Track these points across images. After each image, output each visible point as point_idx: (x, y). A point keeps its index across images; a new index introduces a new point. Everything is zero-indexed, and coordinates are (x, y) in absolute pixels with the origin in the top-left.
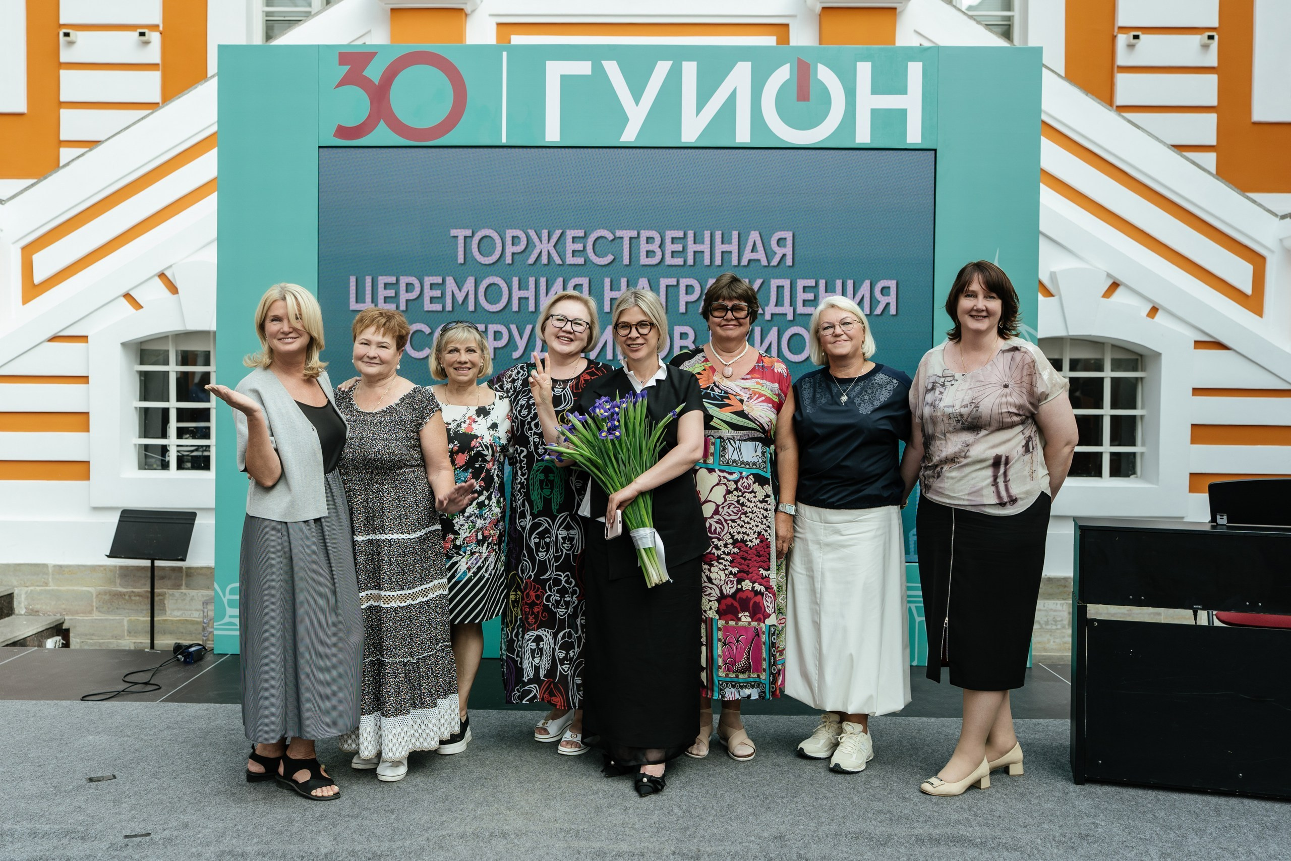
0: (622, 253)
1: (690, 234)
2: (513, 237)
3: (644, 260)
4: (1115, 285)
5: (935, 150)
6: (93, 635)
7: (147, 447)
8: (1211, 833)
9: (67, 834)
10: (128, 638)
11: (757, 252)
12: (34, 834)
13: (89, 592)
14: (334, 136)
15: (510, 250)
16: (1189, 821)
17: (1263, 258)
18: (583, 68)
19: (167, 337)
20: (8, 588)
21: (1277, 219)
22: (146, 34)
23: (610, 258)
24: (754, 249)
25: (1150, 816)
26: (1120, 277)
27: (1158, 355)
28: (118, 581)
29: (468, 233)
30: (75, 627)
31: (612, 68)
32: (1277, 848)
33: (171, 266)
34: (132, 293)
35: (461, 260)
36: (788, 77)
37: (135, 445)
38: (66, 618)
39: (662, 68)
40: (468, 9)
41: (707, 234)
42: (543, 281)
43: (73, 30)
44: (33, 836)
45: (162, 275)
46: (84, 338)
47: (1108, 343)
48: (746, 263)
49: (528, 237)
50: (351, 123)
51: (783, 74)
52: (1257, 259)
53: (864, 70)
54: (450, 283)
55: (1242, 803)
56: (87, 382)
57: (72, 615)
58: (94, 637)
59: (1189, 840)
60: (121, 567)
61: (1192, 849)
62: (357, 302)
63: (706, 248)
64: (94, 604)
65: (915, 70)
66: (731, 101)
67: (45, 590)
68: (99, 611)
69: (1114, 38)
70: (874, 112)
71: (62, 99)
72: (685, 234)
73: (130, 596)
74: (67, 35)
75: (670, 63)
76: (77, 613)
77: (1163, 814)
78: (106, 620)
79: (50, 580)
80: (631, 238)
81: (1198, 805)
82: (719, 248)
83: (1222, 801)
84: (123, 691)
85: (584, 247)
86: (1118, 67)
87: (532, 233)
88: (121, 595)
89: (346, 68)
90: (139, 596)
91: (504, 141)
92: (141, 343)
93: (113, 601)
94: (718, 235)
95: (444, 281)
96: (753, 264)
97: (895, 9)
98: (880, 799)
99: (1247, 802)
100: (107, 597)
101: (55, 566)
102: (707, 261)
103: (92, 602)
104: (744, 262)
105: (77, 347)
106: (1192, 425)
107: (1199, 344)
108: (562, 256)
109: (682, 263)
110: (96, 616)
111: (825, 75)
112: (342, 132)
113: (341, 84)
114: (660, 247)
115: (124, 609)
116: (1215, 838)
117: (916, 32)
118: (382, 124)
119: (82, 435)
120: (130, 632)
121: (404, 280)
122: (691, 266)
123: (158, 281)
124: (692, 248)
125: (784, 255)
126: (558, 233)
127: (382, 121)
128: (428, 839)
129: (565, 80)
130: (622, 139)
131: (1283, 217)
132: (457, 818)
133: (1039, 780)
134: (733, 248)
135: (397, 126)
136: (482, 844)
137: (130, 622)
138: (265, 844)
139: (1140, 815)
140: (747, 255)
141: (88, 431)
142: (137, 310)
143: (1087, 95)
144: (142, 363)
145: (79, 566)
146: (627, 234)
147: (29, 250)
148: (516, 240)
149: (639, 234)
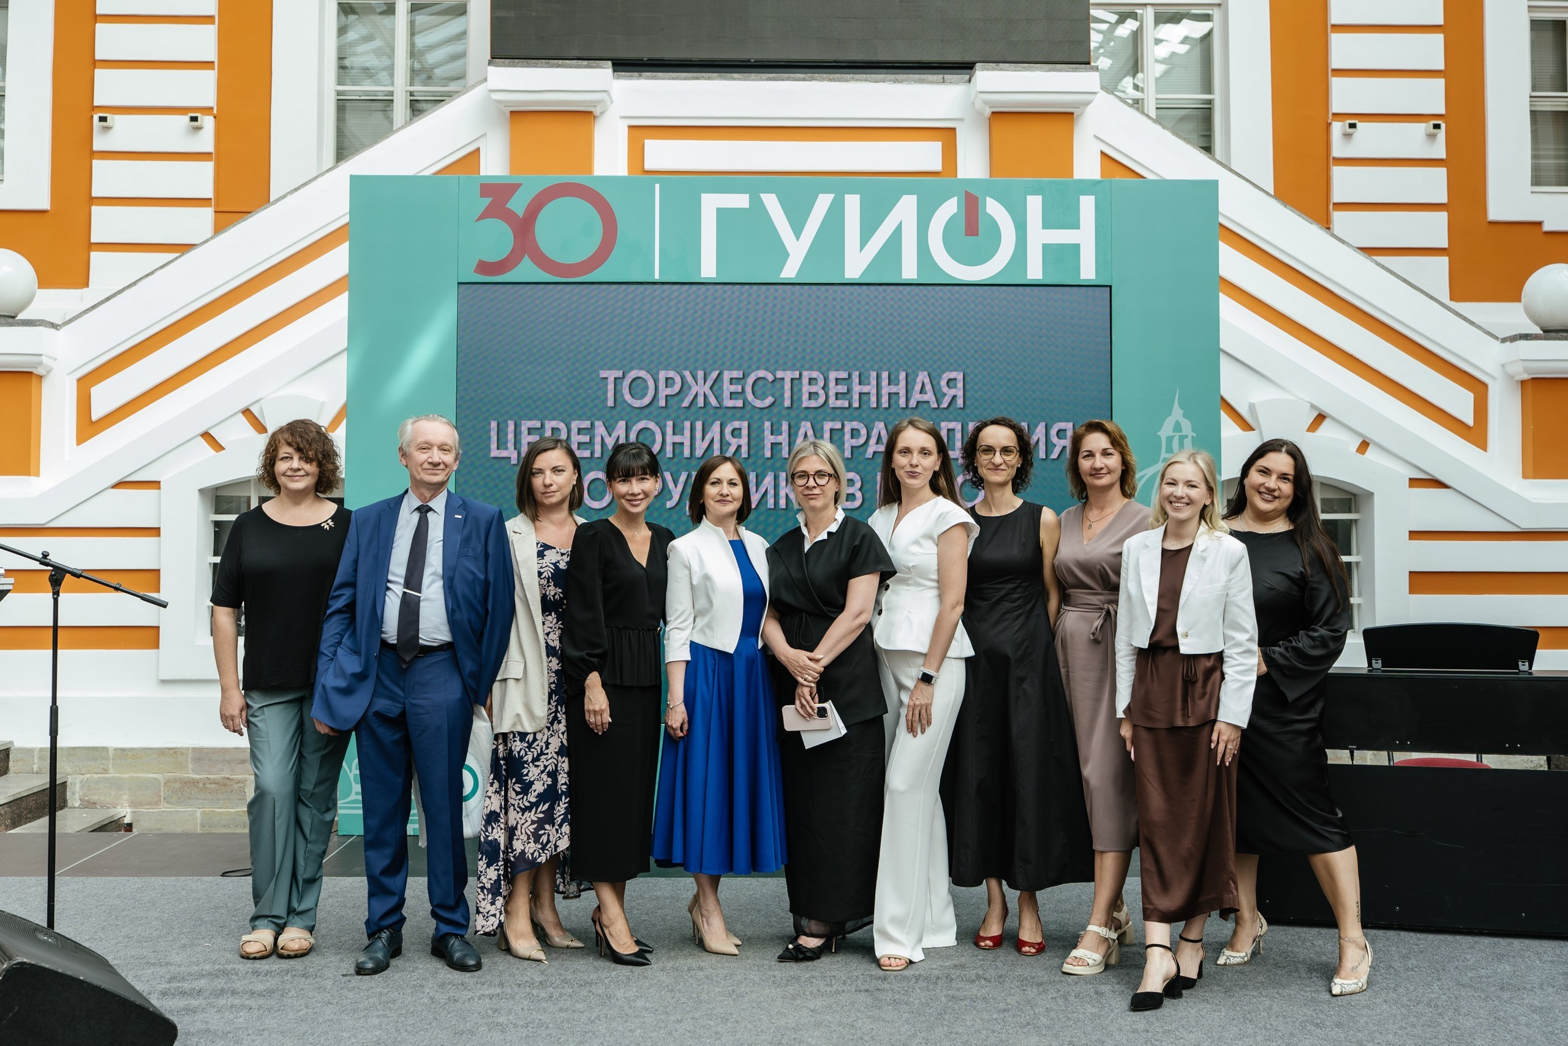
0: (782, 395)
1: (856, 375)
2: (667, 379)
3: (806, 403)
4: (1321, 417)
5: (1110, 287)
6: (160, 830)
11: (926, 393)
13: (155, 779)
14: (475, 271)
15: (664, 391)
17: (1485, 386)
18: (740, 201)
19: (248, 482)
21: (1498, 343)
22: (199, 119)
23: (769, 401)
24: (922, 390)
26: (1326, 409)
27: (1371, 494)
28: (191, 766)
29: (619, 374)
30: (138, 821)
31: (771, 201)
33: (258, 401)
34: (211, 432)
35: (610, 403)
36: (956, 211)
38: (125, 812)
39: (823, 202)
40: (597, 111)
41: (873, 375)
42: (699, 425)
43: (111, 113)
45: (247, 412)
46: (155, 484)
48: (914, 406)
49: (683, 378)
50: (493, 257)
51: (950, 208)
52: (1478, 387)
53: (1035, 205)
54: (600, 429)
56: (159, 535)
57: (133, 809)
60: (195, 750)
62: (498, 448)
63: (871, 389)
64: (162, 794)
65: (1087, 205)
66: (897, 233)
67: (104, 779)
68: (168, 803)
69: (1329, 125)
70: (1046, 247)
71: (94, 194)
72: (850, 375)
73: (204, 784)
74: (103, 119)
75: (832, 196)
76: (141, 804)
78: (176, 811)
79: (110, 766)
80: (792, 380)
82: (886, 389)
85: (743, 388)
86: (1334, 159)
87: (687, 374)
88: (193, 783)
89: (488, 201)
90: (215, 783)
91: (657, 277)
92: (217, 489)
93: (183, 790)
94: (885, 375)
95: (592, 424)
96: (921, 406)
97: (1072, 114)
100: (177, 785)
101: (116, 749)
102: (873, 404)
103: (160, 791)
104: (913, 403)
105: (149, 493)
106: (1410, 572)
107: (1414, 482)
108: (719, 399)
109: (847, 405)
110: (163, 808)
111: (994, 209)
112: (483, 267)
113: (482, 217)
114: (823, 388)
115: (196, 799)
117: (1095, 137)
118: (526, 259)
120: (203, 826)
121: (549, 425)
122: (856, 409)
123: (242, 418)
124: (857, 389)
125: (954, 397)
126: (715, 374)
127: (526, 256)
129: (720, 211)
130: (782, 276)
131: (1504, 340)
134: (901, 389)
135: (542, 261)
137: (204, 813)
140: (916, 397)
141: (158, 590)
142: (217, 451)
144: (216, 512)
145: (144, 749)
146: (788, 375)
147: (86, 382)
148: (670, 381)
149: (800, 375)
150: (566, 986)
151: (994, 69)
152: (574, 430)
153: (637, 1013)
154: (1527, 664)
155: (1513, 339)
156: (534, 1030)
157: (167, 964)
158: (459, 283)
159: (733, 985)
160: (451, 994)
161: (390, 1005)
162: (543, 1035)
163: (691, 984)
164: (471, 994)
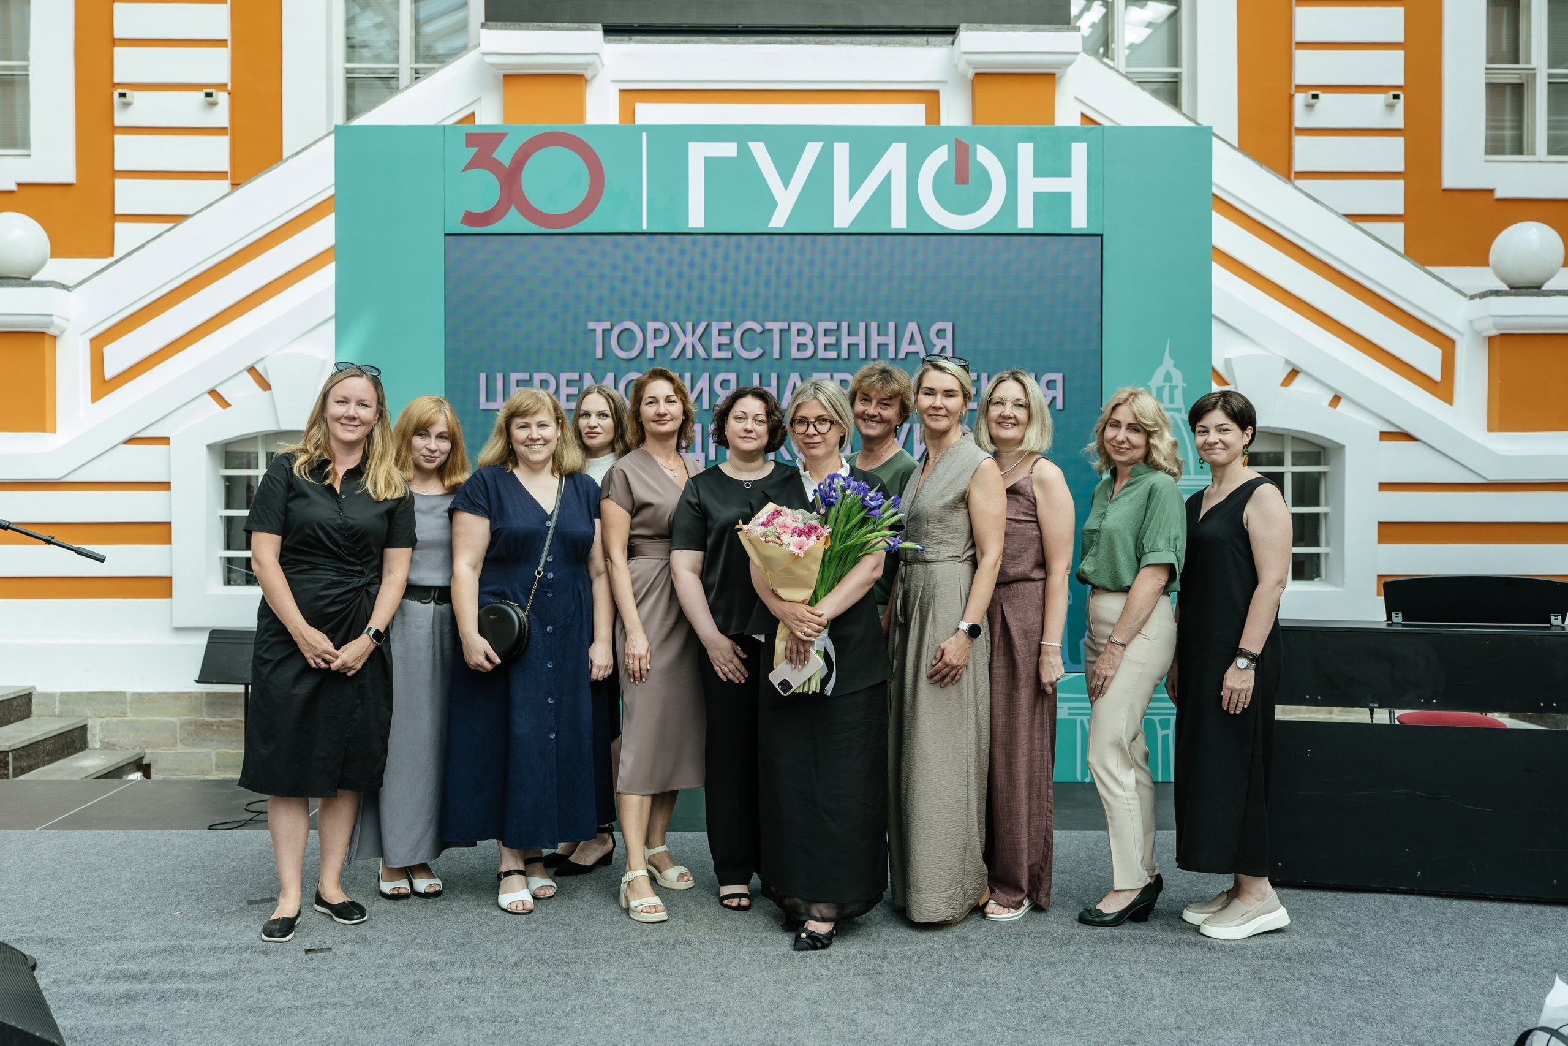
0: (771, 347)
1: (844, 326)
2: (655, 331)
3: (795, 353)
4: (1294, 373)
5: (1102, 236)
6: (177, 770)
7: (229, 560)
8: (1388, 927)
9: (247, 948)
10: (216, 773)
11: (915, 344)
12: (214, 949)
13: (172, 722)
14: (462, 222)
15: (652, 343)
16: (1367, 918)
17: (1452, 342)
18: (728, 150)
19: (256, 437)
20: (80, 719)
21: (1466, 300)
22: (214, 95)
23: (757, 352)
24: (912, 341)
25: (1329, 913)
26: (1300, 364)
28: (205, 710)
29: (607, 325)
30: (156, 762)
31: (759, 150)
32: (1451, 937)
33: (262, 359)
34: (219, 390)
35: (599, 354)
36: (946, 159)
37: (221, 558)
38: (146, 751)
39: (812, 150)
40: (588, 74)
41: (862, 325)
43: (129, 89)
44: (213, 951)
45: (252, 370)
46: (165, 440)
47: (1288, 435)
48: (903, 357)
49: (671, 330)
50: (480, 208)
51: (941, 156)
52: (1446, 343)
53: (1026, 152)
55: (1420, 901)
56: (169, 489)
57: (153, 748)
58: (178, 773)
59: (1366, 933)
60: (208, 694)
61: (1368, 940)
62: (487, 400)
63: (860, 340)
64: (178, 736)
65: (1079, 152)
66: (887, 182)
67: (123, 721)
68: (184, 744)
69: (1291, 96)
70: (1037, 196)
71: (117, 167)
72: (839, 326)
73: (218, 727)
74: (123, 95)
75: (820, 145)
76: (159, 746)
77: (1341, 911)
78: (192, 753)
79: (128, 709)
80: (781, 331)
81: (1377, 903)
82: (875, 340)
83: (1400, 898)
84: (251, 820)
85: (732, 340)
86: (1297, 129)
87: (676, 326)
88: (209, 725)
89: (475, 150)
90: (228, 726)
91: (644, 227)
92: (226, 444)
93: (198, 732)
94: (874, 326)
95: (581, 377)
96: (910, 357)
97: (1053, 75)
98: (1060, 905)
99: (1425, 899)
100: (192, 728)
101: (133, 694)
102: (862, 355)
103: (176, 733)
104: (902, 355)
105: (157, 450)
106: (1380, 523)
107: (1385, 435)
108: (707, 351)
109: (836, 357)
110: (180, 749)
111: (984, 156)
112: (470, 218)
113: (469, 167)
114: (812, 339)
115: (212, 741)
116: (1392, 932)
117: (1076, 98)
118: (513, 209)
119: (165, 547)
120: (218, 767)
121: (538, 377)
122: (845, 359)
123: (247, 376)
124: (845, 341)
126: (703, 325)
127: (513, 206)
128: (613, 947)
129: (707, 160)
130: (770, 226)
131: (1472, 297)
132: (637, 929)
133: (1220, 885)
134: (890, 340)
135: (529, 212)
136: (667, 951)
137: (218, 754)
138: (450, 954)
139: (1319, 913)
140: (905, 348)
141: (170, 542)
142: (224, 408)
143: (1261, 166)
144: (227, 467)
145: (160, 694)
146: (776, 326)
147: (99, 343)
148: (658, 333)
149: (789, 326)
150: (542, 967)
151: (977, 30)
152: (563, 383)
153: (616, 1001)
154: (1560, 618)
155: (1484, 295)
156: (502, 1025)
157: (123, 937)
158: (446, 235)
159: (722, 965)
160: (418, 977)
161: (349, 991)
162: (512, 1033)
163: (677, 963)
164: (438, 978)
